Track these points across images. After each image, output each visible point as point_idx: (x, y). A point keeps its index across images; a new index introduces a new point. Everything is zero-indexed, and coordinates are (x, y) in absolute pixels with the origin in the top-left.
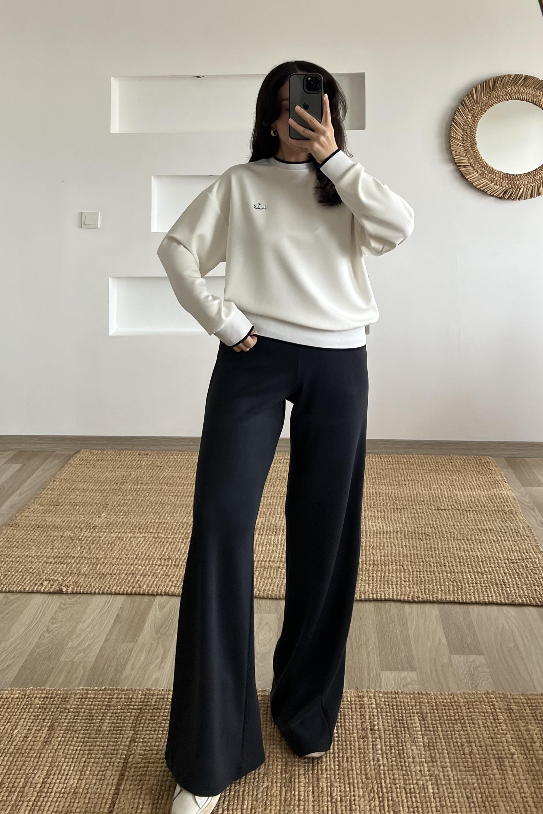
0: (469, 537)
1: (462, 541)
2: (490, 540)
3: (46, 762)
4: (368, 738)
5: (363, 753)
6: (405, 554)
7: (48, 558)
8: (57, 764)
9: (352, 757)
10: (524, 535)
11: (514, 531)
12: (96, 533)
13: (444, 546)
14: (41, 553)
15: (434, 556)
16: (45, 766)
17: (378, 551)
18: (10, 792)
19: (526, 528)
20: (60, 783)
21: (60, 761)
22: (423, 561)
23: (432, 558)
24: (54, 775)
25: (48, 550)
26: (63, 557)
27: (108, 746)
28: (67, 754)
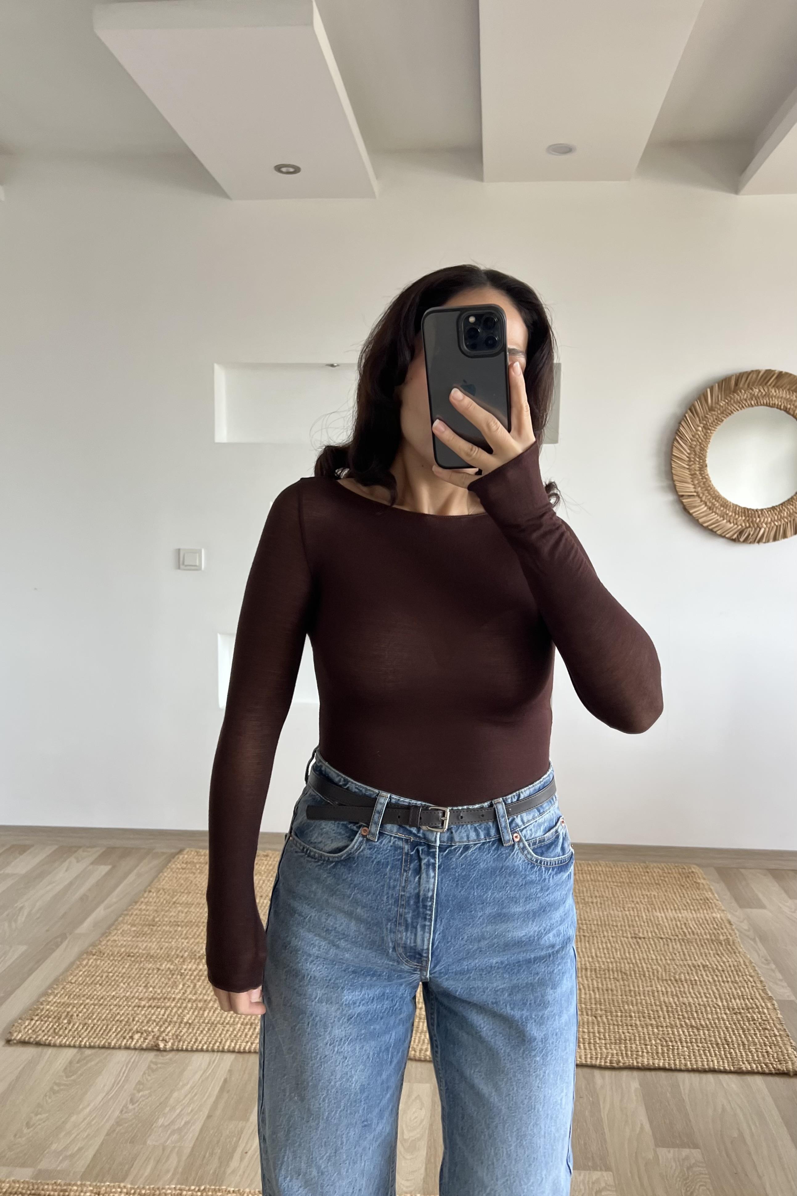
0: (677, 977)
1: (669, 982)
2: (704, 981)
6: (598, 1000)
7: (140, 999)
10: (746, 975)
11: (733, 969)
13: (646, 989)
14: (131, 992)
19: (748, 964)
22: (621, 1010)
23: (632, 1005)
25: (141, 989)
26: (159, 999)
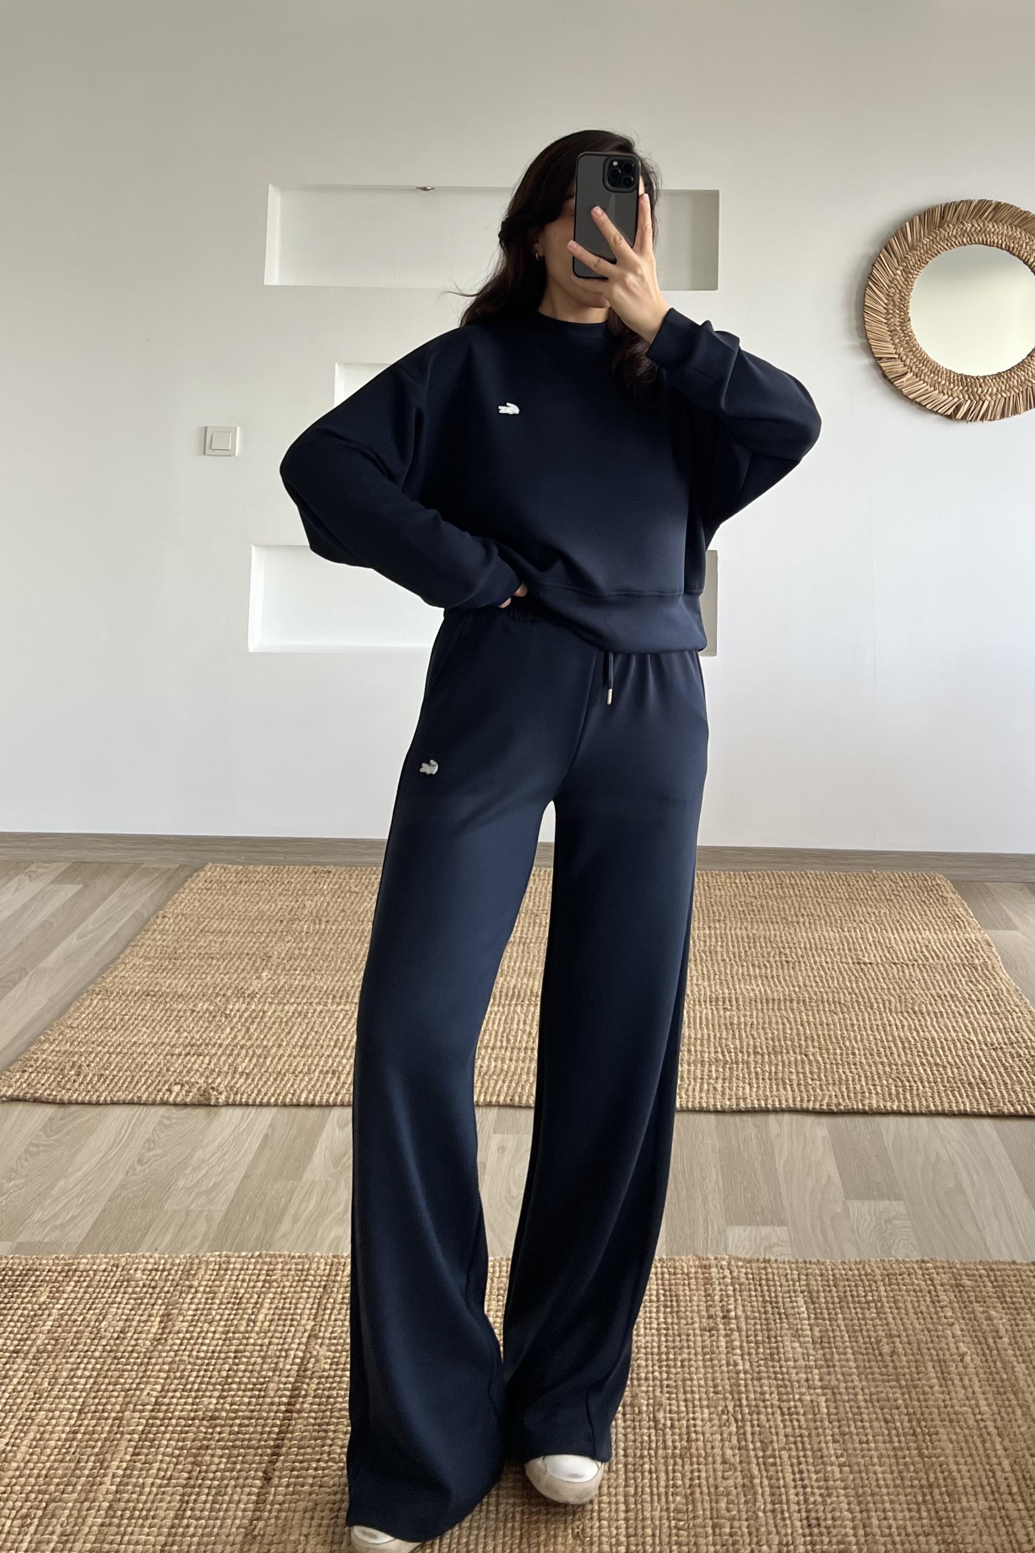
0: (917, 1008)
1: (906, 1015)
2: (954, 1012)
3: (160, 1371)
4: (718, 1330)
5: (710, 1353)
6: (809, 1035)
7: (174, 1046)
8: (178, 1374)
9: (690, 1360)
11: (993, 997)
12: (257, 1006)
13: (874, 1023)
14: (160, 1038)
15: (859, 1038)
16: (158, 1377)
17: (761, 1031)
18: (99, 1419)
20: (186, 1404)
21: (184, 1370)
22: (841, 1047)
23: (856, 1042)
24: (175, 1391)
25: (172, 1034)
26: (200, 1046)
27: (270, 1343)
28: (197, 1358)
